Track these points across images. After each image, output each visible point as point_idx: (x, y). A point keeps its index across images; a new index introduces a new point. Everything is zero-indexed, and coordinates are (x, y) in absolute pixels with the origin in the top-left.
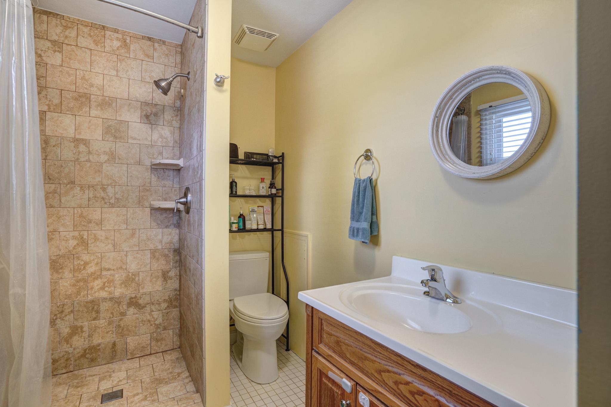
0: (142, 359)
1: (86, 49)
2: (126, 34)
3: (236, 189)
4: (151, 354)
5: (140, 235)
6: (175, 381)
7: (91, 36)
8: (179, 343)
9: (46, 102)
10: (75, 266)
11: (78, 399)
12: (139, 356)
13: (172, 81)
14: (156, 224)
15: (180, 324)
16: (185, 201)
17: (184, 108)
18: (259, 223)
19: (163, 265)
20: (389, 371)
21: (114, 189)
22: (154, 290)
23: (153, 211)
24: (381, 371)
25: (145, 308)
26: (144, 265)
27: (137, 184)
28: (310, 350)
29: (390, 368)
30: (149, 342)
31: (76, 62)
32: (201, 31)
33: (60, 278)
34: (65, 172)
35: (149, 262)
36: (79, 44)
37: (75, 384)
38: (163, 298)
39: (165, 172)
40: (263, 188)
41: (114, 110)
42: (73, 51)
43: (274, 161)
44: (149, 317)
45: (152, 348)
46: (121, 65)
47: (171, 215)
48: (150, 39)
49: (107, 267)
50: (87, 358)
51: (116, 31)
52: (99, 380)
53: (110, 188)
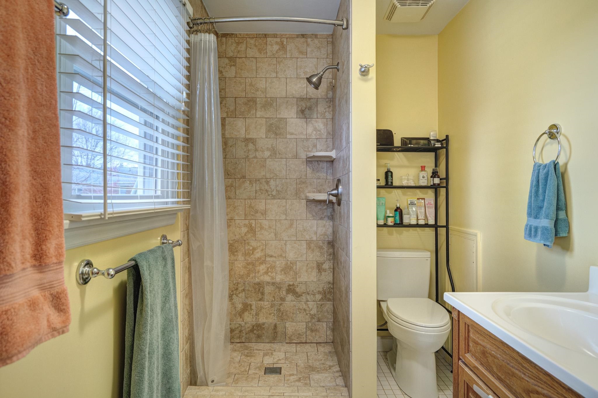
0: (299, 346)
1: (253, 59)
2: (283, 36)
3: (392, 180)
4: (306, 343)
5: (297, 226)
6: (326, 372)
7: (256, 46)
8: (332, 338)
9: (225, 110)
10: (246, 250)
11: (248, 365)
12: (296, 342)
13: (322, 75)
14: (311, 216)
15: (334, 318)
16: (336, 193)
17: (336, 99)
18: (420, 218)
19: (318, 256)
20: (538, 393)
21: (275, 182)
22: (309, 280)
23: (309, 202)
24: (529, 391)
25: (302, 297)
26: (301, 255)
27: (295, 177)
28: (457, 360)
29: (540, 390)
30: (305, 330)
31: (246, 71)
32: (346, 23)
33: (235, 260)
34: (239, 168)
35: (305, 252)
36: (248, 56)
37: (246, 353)
38: (317, 290)
39: (319, 165)
40: (423, 178)
41: (275, 109)
42: (244, 62)
43: (436, 146)
44: (305, 306)
45: (307, 337)
46: (280, 66)
47: (325, 207)
48: (303, 36)
49: (270, 253)
50: (255, 334)
51: (275, 36)
52: (263, 355)
53: (272, 181)
